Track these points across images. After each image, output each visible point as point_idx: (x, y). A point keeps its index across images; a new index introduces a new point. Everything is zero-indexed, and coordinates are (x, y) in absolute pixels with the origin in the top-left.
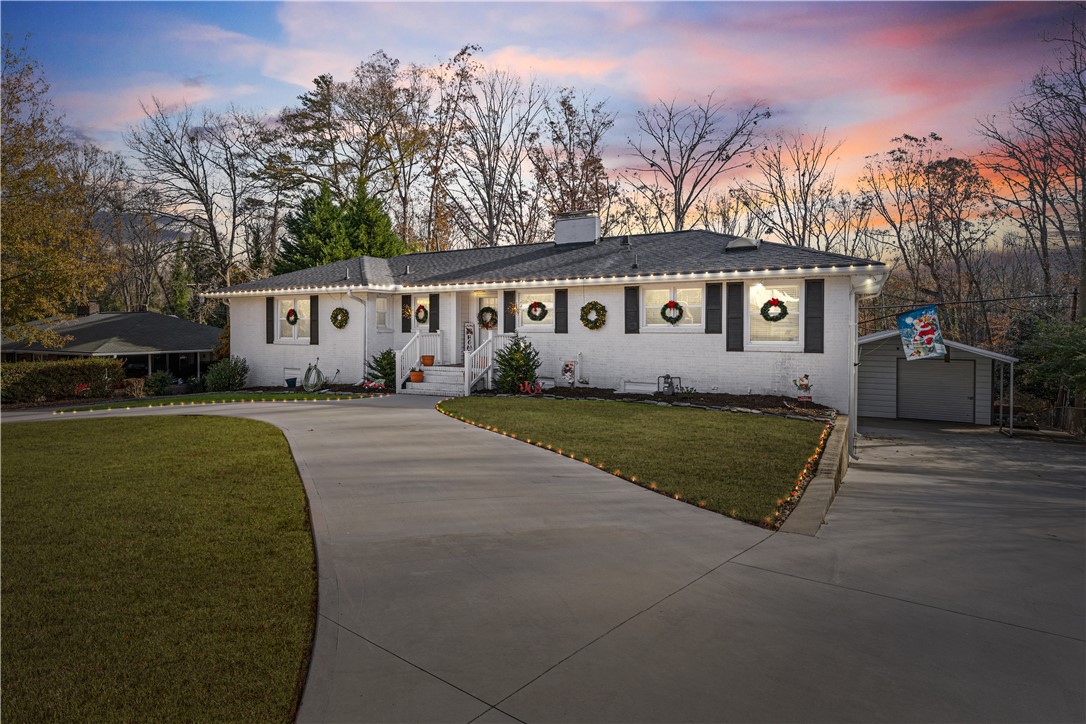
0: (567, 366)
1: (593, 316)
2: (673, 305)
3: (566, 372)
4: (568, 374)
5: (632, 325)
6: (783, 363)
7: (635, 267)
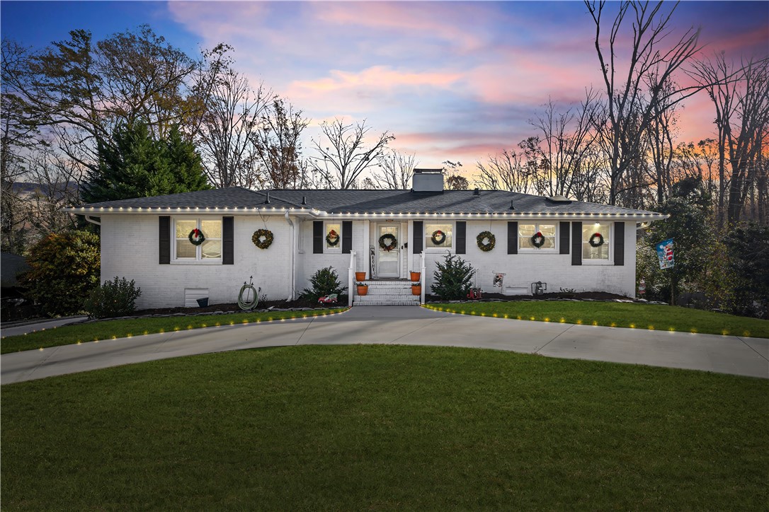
0: (498, 277)
1: (486, 242)
2: (539, 235)
3: (496, 281)
4: (498, 283)
5: (512, 249)
6: (603, 271)
7: (512, 208)
